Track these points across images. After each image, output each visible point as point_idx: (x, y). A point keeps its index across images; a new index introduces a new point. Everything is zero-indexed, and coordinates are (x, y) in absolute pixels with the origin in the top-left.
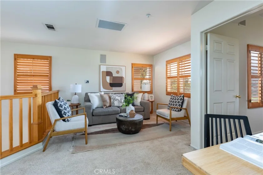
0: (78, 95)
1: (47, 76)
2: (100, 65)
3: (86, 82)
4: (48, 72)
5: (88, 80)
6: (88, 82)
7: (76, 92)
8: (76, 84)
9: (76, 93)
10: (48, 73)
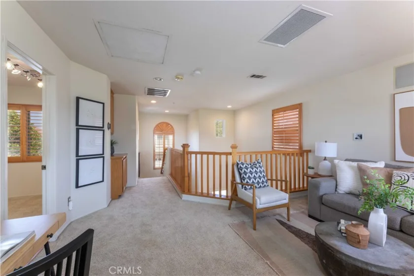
0: (330, 162)
1: (297, 130)
2: (394, 94)
3: (356, 138)
4: (298, 125)
5: (360, 134)
6: (361, 137)
7: (327, 156)
8: (326, 142)
9: (325, 157)
10: (297, 127)
